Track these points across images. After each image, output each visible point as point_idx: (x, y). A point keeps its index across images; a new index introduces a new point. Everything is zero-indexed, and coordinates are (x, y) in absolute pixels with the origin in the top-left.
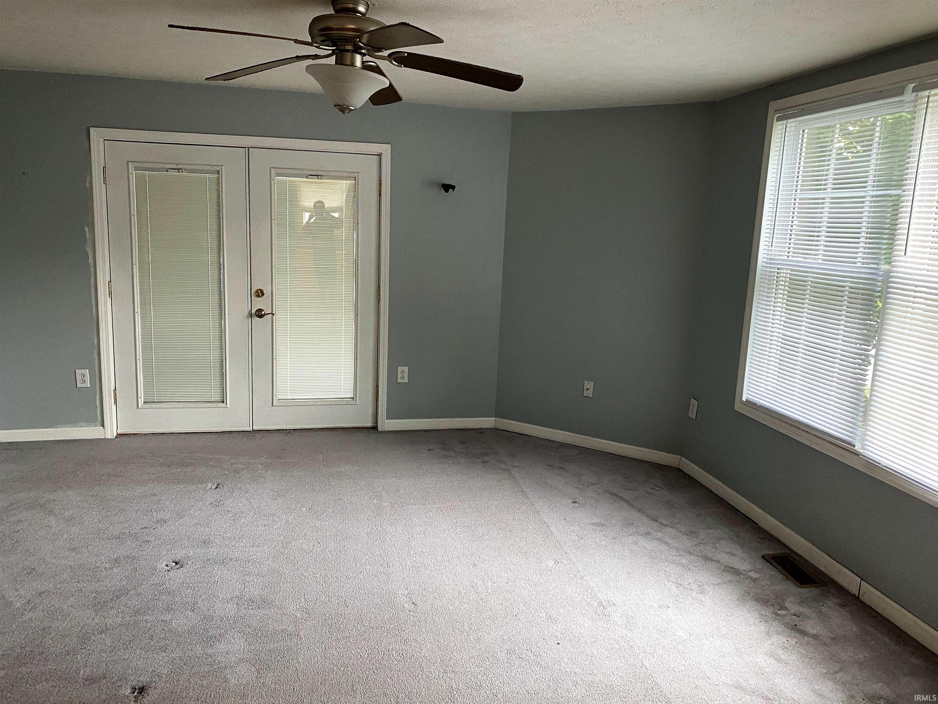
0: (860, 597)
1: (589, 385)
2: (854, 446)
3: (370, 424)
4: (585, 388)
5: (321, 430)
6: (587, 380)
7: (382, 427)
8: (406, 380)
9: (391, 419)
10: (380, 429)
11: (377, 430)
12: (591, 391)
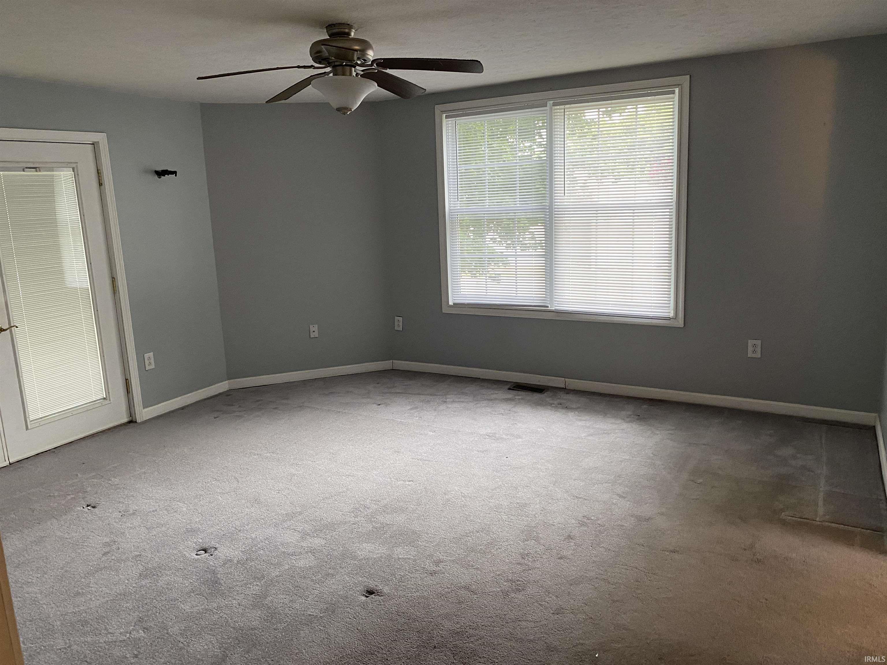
0: (567, 388)
1: (314, 329)
2: (548, 307)
3: (125, 420)
4: (311, 331)
5: (82, 440)
6: (312, 324)
7: (140, 419)
8: (153, 366)
9: (147, 407)
10: (139, 421)
11: (136, 422)
12: (316, 332)
